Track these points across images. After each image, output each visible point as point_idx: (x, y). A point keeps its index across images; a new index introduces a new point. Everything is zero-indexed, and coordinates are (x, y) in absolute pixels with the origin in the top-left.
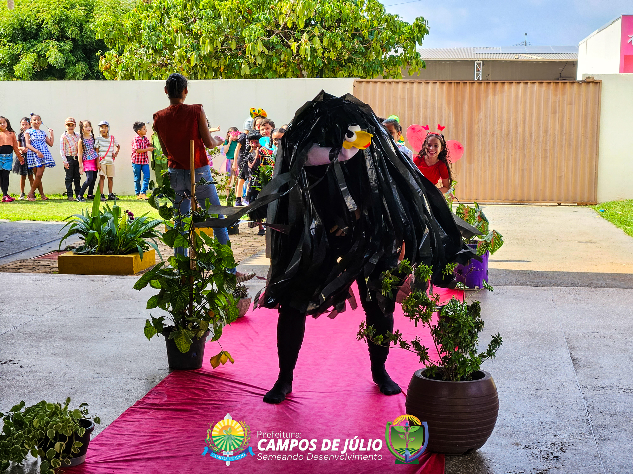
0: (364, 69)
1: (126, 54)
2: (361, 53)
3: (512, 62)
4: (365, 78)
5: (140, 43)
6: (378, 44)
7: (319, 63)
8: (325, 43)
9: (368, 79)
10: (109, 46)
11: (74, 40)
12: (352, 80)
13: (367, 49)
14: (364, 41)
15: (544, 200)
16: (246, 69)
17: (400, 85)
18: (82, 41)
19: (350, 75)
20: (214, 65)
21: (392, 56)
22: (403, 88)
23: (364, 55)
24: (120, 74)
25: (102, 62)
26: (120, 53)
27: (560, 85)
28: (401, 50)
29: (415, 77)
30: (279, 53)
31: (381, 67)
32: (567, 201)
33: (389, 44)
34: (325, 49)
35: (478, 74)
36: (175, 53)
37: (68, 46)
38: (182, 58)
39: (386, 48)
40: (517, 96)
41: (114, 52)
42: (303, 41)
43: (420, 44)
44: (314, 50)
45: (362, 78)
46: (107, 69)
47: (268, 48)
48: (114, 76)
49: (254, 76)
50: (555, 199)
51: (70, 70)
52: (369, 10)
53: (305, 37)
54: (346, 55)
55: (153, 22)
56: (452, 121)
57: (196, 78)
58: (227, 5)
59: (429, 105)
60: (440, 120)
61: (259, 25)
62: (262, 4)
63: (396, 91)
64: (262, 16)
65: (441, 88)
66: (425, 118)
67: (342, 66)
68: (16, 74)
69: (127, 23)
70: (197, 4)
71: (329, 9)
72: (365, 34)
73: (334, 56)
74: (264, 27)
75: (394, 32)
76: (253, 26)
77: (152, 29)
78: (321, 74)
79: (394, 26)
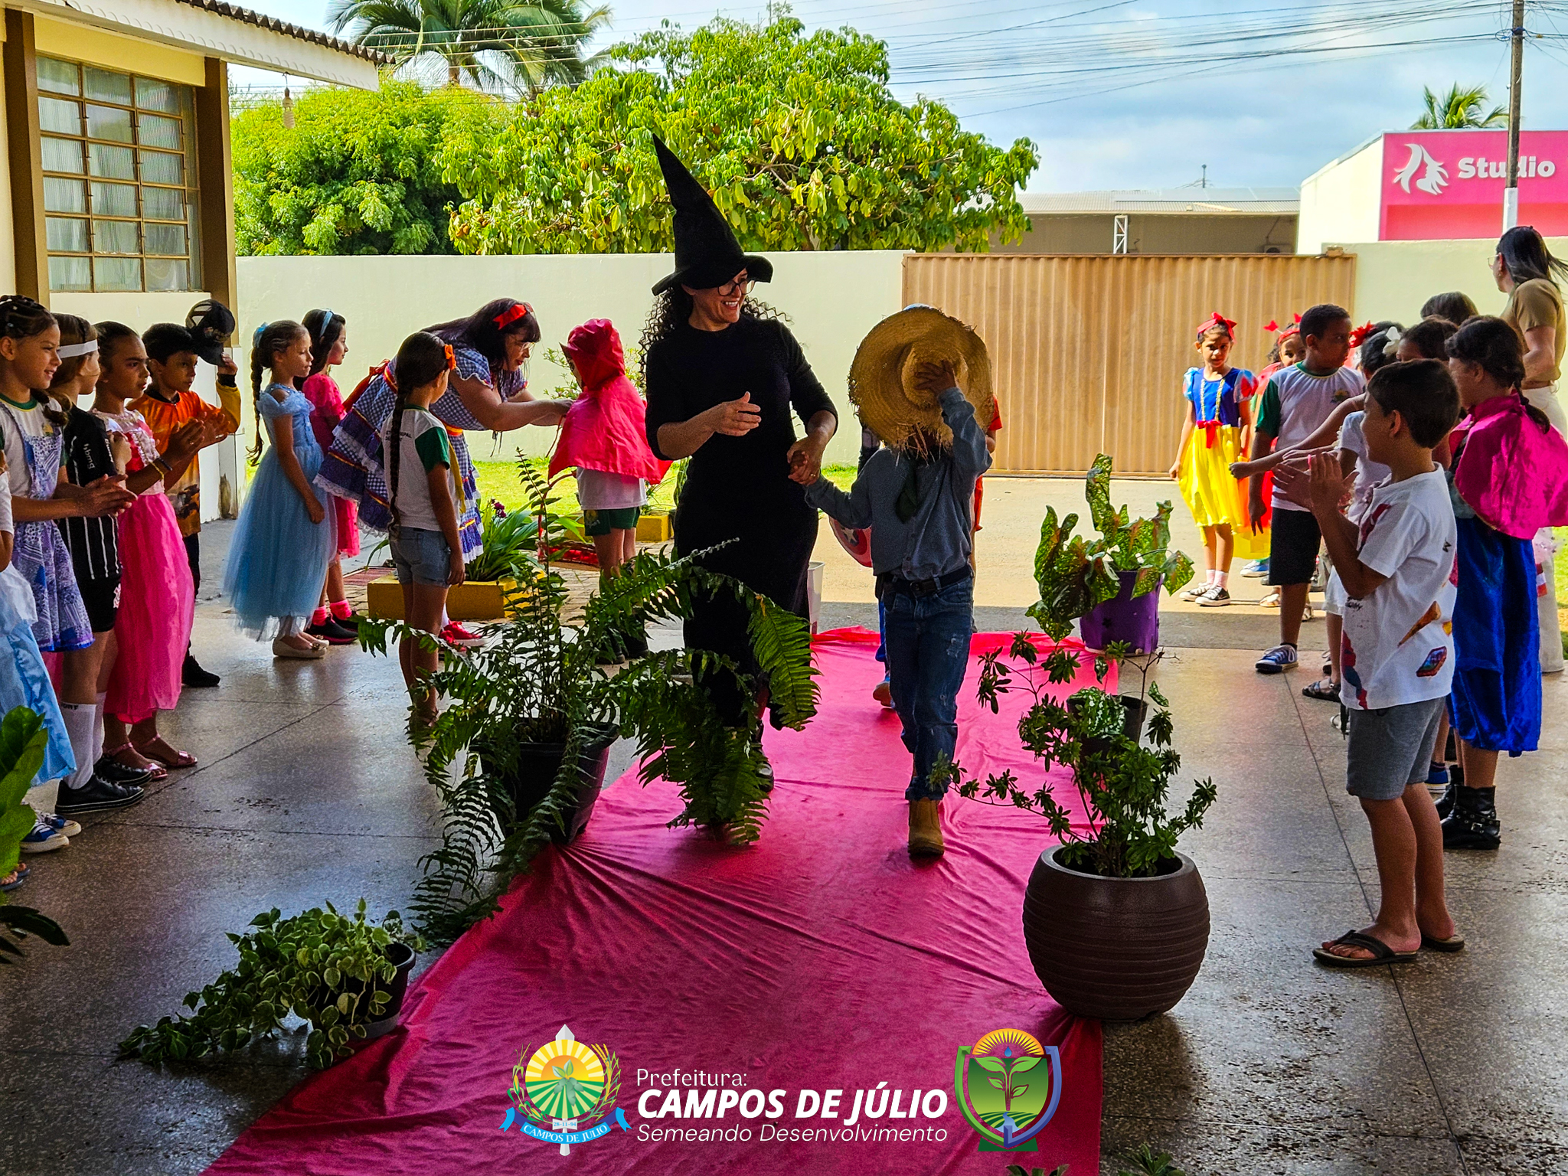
0: (921, 233)
1: (496, 208)
2: (916, 204)
3: (1179, 218)
4: (923, 250)
5: (521, 188)
6: (948, 187)
7: (841, 224)
8: (852, 188)
9: (927, 253)
10: (466, 195)
11: (407, 182)
12: (899, 255)
13: (927, 196)
14: (921, 183)
17: (987, 264)
18: (422, 183)
19: (897, 245)
20: (653, 227)
21: (971, 211)
22: (993, 269)
23: (920, 208)
24: (486, 244)
25: (455, 221)
26: (487, 206)
28: (987, 199)
29: (1012, 248)
30: (769, 205)
31: (952, 230)
33: (966, 187)
34: (852, 196)
35: (1121, 237)
36: (585, 203)
38: (596, 216)
39: (959, 196)
41: (476, 204)
42: (812, 185)
43: (1023, 187)
44: (832, 200)
45: (918, 250)
46: (463, 235)
47: (751, 196)
48: (474, 249)
52: (931, 126)
53: (817, 175)
54: (888, 209)
55: (542, 150)
56: (1080, 329)
57: (621, 251)
58: (677, 118)
59: (1039, 299)
60: (1059, 327)
61: (733, 156)
62: (738, 116)
63: (979, 275)
64: (736, 136)
65: (1062, 269)
66: (1032, 324)
67: (882, 229)
68: (307, 241)
69: (499, 152)
70: (624, 117)
71: (859, 123)
72: (924, 170)
73: (867, 210)
74: (743, 159)
75: (975, 166)
76: (724, 156)
77: (542, 162)
78: (844, 243)
79: (976, 154)
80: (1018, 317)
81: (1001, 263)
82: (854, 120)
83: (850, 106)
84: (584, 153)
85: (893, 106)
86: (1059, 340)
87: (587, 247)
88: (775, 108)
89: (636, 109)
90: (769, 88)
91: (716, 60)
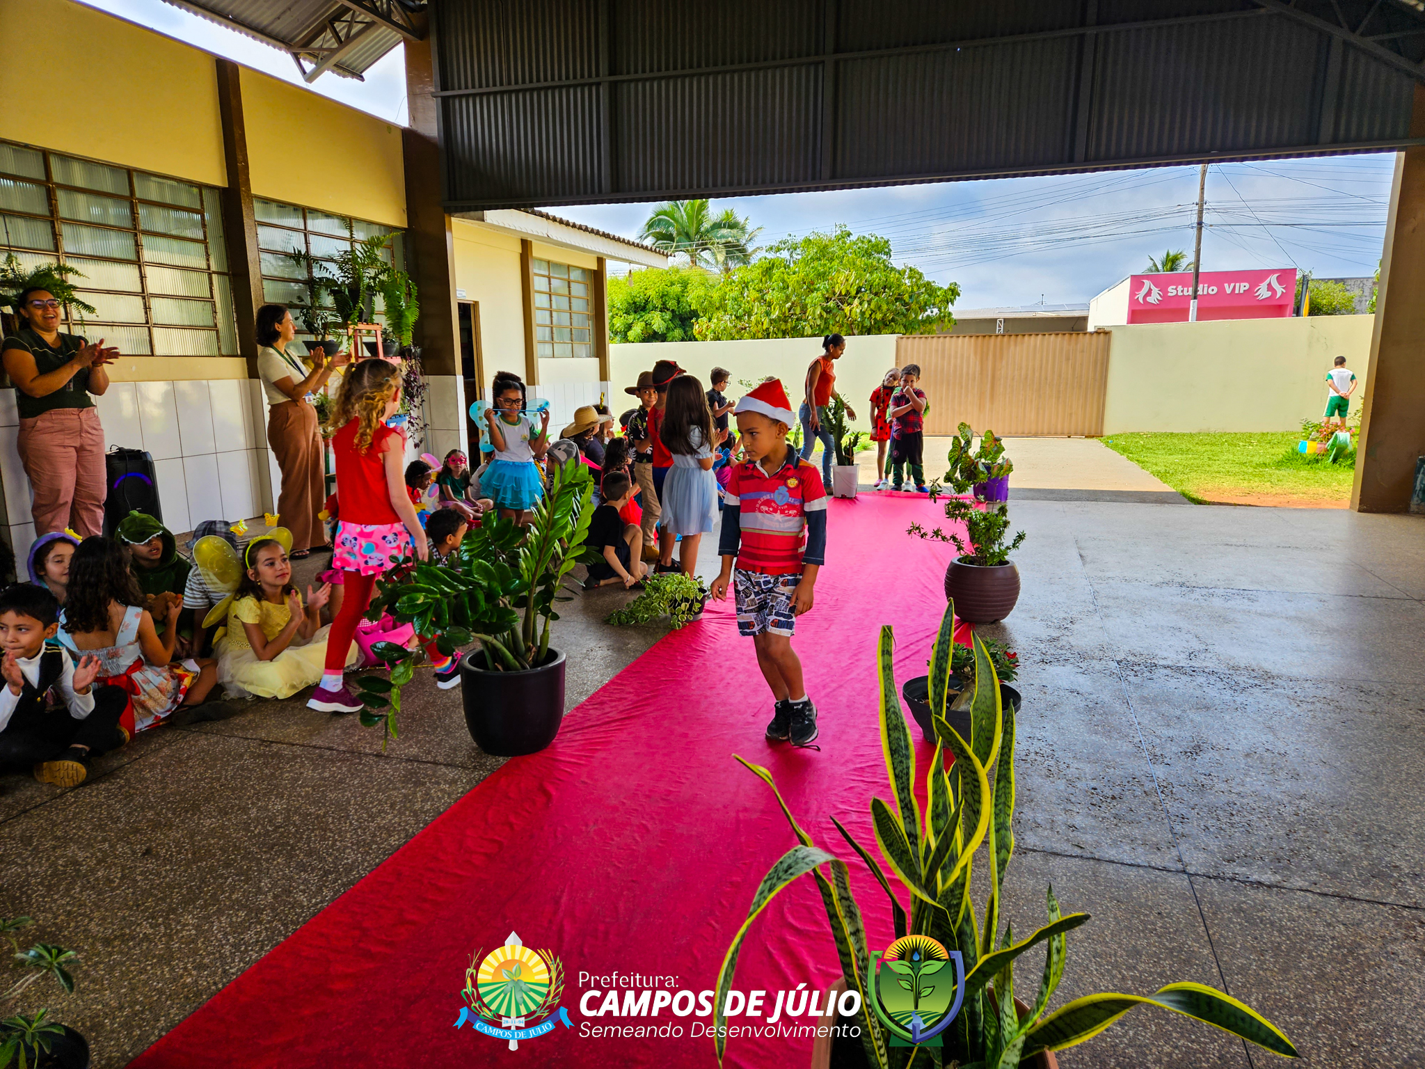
0: (905, 326)
1: (714, 321)
2: (903, 314)
3: (1030, 319)
4: (905, 334)
5: (725, 311)
6: (917, 306)
7: (867, 323)
8: (872, 306)
9: (907, 336)
10: (701, 314)
11: (673, 311)
12: (895, 336)
13: (908, 310)
14: (905, 304)
15: (1056, 434)
16: (808, 331)
17: (935, 339)
19: (894, 332)
20: (783, 327)
21: (928, 316)
22: (937, 342)
23: (905, 316)
24: (710, 336)
25: (696, 327)
26: (710, 320)
27: (1074, 335)
28: (936, 310)
29: (947, 332)
30: (835, 316)
31: (919, 325)
32: (1076, 434)
33: (926, 304)
34: (873, 311)
35: (1000, 329)
37: (668, 316)
38: (757, 323)
39: (923, 309)
40: (1035, 346)
41: (705, 319)
42: (854, 305)
43: (952, 304)
44: (863, 313)
45: (903, 334)
46: (699, 333)
47: (827, 313)
48: (705, 338)
50: (1066, 432)
52: (910, 277)
53: (856, 302)
54: (890, 317)
55: (735, 294)
56: (978, 368)
57: (768, 338)
58: (795, 277)
59: (959, 355)
61: (819, 294)
62: (822, 276)
63: (931, 345)
64: (822, 285)
65: (970, 341)
66: (955, 366)
67: (886, 325)
68: (630, 338)
69: (716, 296)
70: (771, 278)
71: (877, 277)
72: (906, 297)
73: (879, 316)
74: (823, 295)
75: (930, 295)
76: (814, 294)
77: (735, 299)
78: (869, 332)
79: (930, 289)
80: (949, 363)
81: (941, 339)
82: (875, 276)
83: (873, 269)
84: (755, 295)
85: (893, 269)
86: (968, 374)
87: (754, 337)
88: (838, 271)
89: (776, 273)
90: (836, 263)
91: (812, 251)
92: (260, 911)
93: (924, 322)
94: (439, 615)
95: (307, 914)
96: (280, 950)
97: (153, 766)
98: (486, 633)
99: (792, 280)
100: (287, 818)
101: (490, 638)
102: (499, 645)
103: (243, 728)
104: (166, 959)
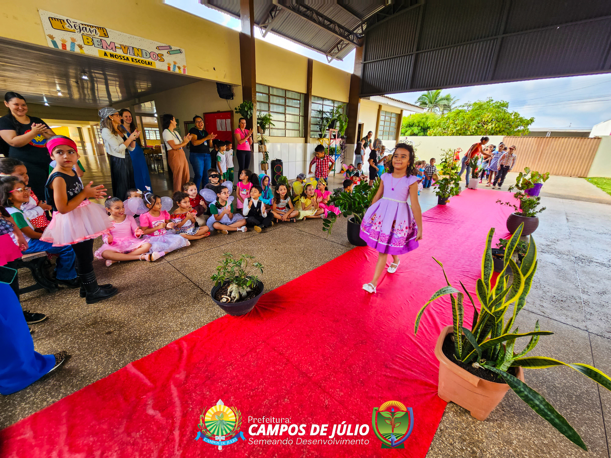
0: (508, 133)
1: (435, 130)
3: (564, 132)
5: (440, 127)
6: (515, 126)
7: (493, 132)
9: (508, 136)
10: (431, 128)
11: (422, 127)
13: (510, 127)
14: (510, 125)
15: (565, 175)
16: (469, 133)
17: (520, 138)
19: (503, 135)
20: (460, 132)
21: (519, 130)
23: (509, 129)
24: (433, 135)
25: (429, 132)
27: (583, 139)
28: (522, 128)
29: (525, 136)
30: (480, 129)
32: (574, 176)
33: (519, 126)
34: (496, 127)
35: (548, 135)
36: (449, 129)
37: (420, 128)
38: (451, 131)
39: (517, 127)
40: (564, 141)
43: (530, 125)
44: (492, 128)
45: (506, 136)
46: (429, 134)
47: (478, 128)
48: (431, 135)
49: (471, 135)
50: (570, 175)
51: (419, 134)
53: (490, 124)
54: (502, 129)
55: (444, 121)
56: (535, 149)
58: (468, 116)
59: (529, 144)
60: (531, 149)
61: (476, 121)
62: (478, 115)
63: (517, 140)
64: (478, 118)
65: (534, 139)
67: (500, 132)
68: (406, 135)
69: (437, 122)
70: (459, 116)
71: (501, 115)
72: (511, 123)
73: (498, 129)
75: (521, 122)
76: (474, 121)
77: (444, 123)
78: (493, 135)
79: (522, 120)
81: (522, 138)
82: (499, 115)
83: (499, 113)
84: (451, 121)
85: (508, 113)
87: (448, 135)
89: (461, 114)
90: (485, 111)
91: (477, 106)
92: (297, 268)
93: (516, 132)
94: (345, 206)
95: (307, 271)
96: (300, 277)
97: (278, 231)
98: (356, 213)
99: (467, 117)
100: (304, 249)
101: (357, 215)
102: (359, 217)
103: (296, 226)
104: (278, 273)
